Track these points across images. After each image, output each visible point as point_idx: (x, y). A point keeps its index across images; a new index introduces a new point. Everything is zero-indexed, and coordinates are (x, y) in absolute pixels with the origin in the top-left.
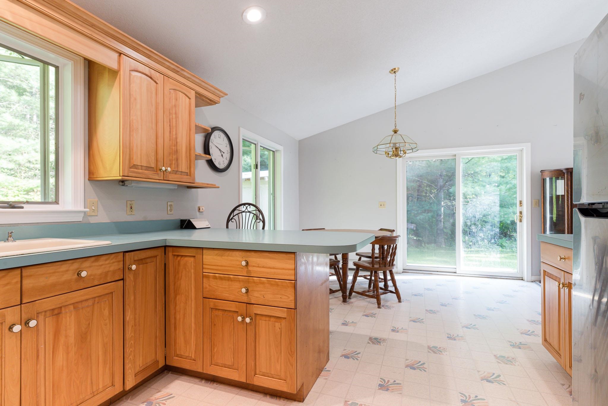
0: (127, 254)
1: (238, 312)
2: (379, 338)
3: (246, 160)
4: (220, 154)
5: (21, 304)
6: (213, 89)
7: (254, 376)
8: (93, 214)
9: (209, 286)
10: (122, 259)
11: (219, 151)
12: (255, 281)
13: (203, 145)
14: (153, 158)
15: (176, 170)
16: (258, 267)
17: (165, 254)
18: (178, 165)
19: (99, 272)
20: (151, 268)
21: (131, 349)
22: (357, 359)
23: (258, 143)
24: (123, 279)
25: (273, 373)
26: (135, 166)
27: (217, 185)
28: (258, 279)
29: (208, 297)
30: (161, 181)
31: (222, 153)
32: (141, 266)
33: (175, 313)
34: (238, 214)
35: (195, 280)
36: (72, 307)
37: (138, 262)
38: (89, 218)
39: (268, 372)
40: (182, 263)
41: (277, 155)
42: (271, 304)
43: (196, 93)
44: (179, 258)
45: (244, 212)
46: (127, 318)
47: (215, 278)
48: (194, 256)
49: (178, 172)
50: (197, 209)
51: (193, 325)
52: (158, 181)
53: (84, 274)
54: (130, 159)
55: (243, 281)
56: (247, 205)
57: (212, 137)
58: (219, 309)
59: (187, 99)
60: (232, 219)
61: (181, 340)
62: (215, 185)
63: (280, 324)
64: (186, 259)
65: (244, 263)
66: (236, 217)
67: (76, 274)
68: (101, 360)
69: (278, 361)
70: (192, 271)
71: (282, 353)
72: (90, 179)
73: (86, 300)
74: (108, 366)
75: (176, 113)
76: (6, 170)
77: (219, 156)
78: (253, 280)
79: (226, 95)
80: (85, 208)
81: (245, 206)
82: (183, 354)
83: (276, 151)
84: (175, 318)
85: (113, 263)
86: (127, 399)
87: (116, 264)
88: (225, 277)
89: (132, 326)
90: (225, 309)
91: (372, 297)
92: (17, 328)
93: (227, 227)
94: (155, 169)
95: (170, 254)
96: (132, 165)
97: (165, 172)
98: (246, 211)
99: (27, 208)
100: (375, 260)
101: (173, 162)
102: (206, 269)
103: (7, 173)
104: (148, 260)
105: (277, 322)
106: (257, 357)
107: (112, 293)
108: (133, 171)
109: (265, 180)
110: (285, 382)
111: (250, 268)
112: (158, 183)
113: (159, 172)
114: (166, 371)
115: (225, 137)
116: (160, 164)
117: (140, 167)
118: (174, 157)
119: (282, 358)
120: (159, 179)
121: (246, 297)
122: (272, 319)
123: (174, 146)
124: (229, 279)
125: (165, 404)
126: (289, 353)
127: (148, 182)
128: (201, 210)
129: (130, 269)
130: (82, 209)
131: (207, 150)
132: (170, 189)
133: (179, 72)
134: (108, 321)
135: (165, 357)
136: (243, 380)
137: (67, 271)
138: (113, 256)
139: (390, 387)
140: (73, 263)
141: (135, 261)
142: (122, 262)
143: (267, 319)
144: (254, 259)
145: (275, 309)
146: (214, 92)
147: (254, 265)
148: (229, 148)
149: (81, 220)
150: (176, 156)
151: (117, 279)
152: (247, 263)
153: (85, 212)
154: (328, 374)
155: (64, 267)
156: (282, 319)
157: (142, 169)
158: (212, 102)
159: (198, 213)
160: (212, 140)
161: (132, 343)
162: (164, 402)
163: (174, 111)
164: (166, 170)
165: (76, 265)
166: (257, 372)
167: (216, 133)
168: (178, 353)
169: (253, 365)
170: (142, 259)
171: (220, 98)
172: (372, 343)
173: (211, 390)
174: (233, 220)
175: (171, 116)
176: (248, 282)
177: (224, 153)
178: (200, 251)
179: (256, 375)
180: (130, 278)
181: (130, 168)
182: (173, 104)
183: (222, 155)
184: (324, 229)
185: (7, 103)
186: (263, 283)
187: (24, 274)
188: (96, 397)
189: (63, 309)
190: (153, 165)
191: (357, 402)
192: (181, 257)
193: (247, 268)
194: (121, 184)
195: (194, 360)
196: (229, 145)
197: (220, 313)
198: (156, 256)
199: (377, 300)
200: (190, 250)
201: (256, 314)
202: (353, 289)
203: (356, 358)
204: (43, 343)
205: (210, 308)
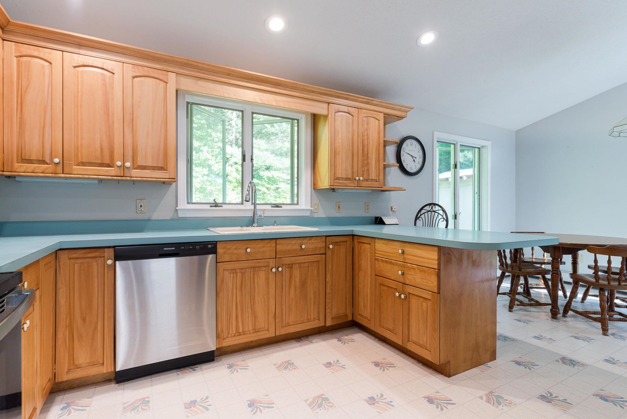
0: (327, 237)
1: (397, 289)
2: (577, 361)
3: (467, 156)
4: (412, 160)
5: (276, 258)
6: (399, 107)
7: (408, 342)
8: (316, 211)
9: (379, 266)
10: (325, 241)
11: (411, 157)
12: (409, 267)
13: (396, 154)
14: (350, 171)
15: (367, 178)
16: (411, 255)
17: (353, 241)
18: (369, 175)
19: (312, 247)
20: (342, 249)
21: (329, 300)
22: (530, 369)
23: (457, 143)
24: (325, 254)
25: (421, 343)
26: (338, 179)
27: (404, 188)
28: (410, 265)
29: (379, 275)
30: (356, 188)
31: (414, 158)
32: (336, 247)
33: (358, 284)
34: (424, 213)
35: (371, 261)
36: (298, 265)
37: (333, 243)
38: (314, 214)
39: (417, 341)
40: (363, 248)
41: (483, 151)
42: (419, 286)
43: (384, 114)
44: (361, 244)
45: (429, 211)
46: (327, 279)
47: (382, 261)
48: (370, 244)
49: (369, 180)
50: (390, 208)
51: (369, 294)
52: (353, 188)
53: (303, 247)
54: (335, 173)
55: (400, 265)
56: (432, 205)
57: (404, 146)
58: (385, 285)
59: (377, 121)
60: (419, 217)
61: (362, 304)
62: (401, 188)
63: (426, 304)
64: (365, 245)
65: (400, 251)
66: (423, 216)
67: (300, 246)
68: (312, 301)
69: (424, 334)
70: (369, 254)
71: (428, 328)
72: (314, 189)
73: (305, 263)
74: (316, 306)
75: (367, 135)
76: (286, 181)
77: (411, 161)
78: (407, 265)
79: (413, 108)
80: (311, 207)
81: (430, 206)
82: (362, 314)
83: (483, 147)
84: (358, 287)
85: (320, 242)
86: (328, 333)
87: (321, 243)
88: (388, 261)
89: (330, 286)
90: (388, 286)
91: (595, 320)
92: (274, 270)
93: (415, 224)
94: (352, 179)
95: (356, 241)
96: (336, 178)
97: (359, 181)
98: (432, 210)
99: (284, 207)
100: (612, 275)
101: (365, 173)
102: (377, 253)
103: (286, 182)
104: (342, 244)
105: (424, 302)
106: (410, 327)
107: (319, 261)
108: (336, 182)
109: (463, 179)
110: (430, 353)
111: (406, 256)
112: (353, 189)
113: (354, 181)
114: (355, 326)
115: (417, 143)
116: (355, 174)
117: (341, 179)
118: (366, 168)
119: (428, 332)
120: (355, 186)
121: (403, 279)
122: (421, 299)
123: (366, 160)
124: (391, 263)
125: (348, 343)
126: (433, 329)
127: (348, 189)
128: (393, 209)
129: (329, 248)
130: (309, 208)
131: (399, 159)
132: (367, 193)
133: (369, 102)
134: (316, 278)
135: (353, 314)
136: (400, 343)
137: (295, 244)
138: (319, 238)
139: (554, 401)
140: (298, 239)
141: (332, 242)
142: (325, 243)
143: (417, 298)
144: (409, 249)
145: (423, 291)
146: (400, 109)
147: (408, 253)
148: (422, 153)
149: (309, 215)
150: (367, 168)
151: (322, 253)
152: (403, 253)
153: (311, 210)
154: (487, 369)
155: (294, 241)
156: (428, 300)
157: (342, 180)
158: (400, 118)
159: (390, 211)
160: (404, 149)
161: (330, 297)
162: (348, 342)
163: (366, 134)
164: (359, 179)
165: (299, 241)
166: (410, 340)
167: (408, 142)
168: (360, 313)
169: (407, 333)
170: (337, 242)
171: (407, 112)
172: (561, 362)
173: (380, 346)
174: (420, 219)
175: (364, 138)
176: (403, 266)
177: (416, 158)
178: (373, 240)
179: (409, 342)
180: (329, 253)
181: (335, 180)
182: (365, 128)
183: (414, 160)
184: (543, 233)
185: (287, 133)
186: (414, 269)
187: (277, 243)
188: (310, 323)
189: (294, 265)
190: (350, 177)
191: (502, 396)
192: (362, 244)
193: (404, 256)
194: (332, 190)
195: (369, 320)
196: (421, 150)
197: (385, 288)
198: (346, 241)
199: (602, 325)
200: (367, 239)
201: (410, 293)
202: (570, 306)
203: (528, 367)
204: (285, 282)
205: (379, 283)
